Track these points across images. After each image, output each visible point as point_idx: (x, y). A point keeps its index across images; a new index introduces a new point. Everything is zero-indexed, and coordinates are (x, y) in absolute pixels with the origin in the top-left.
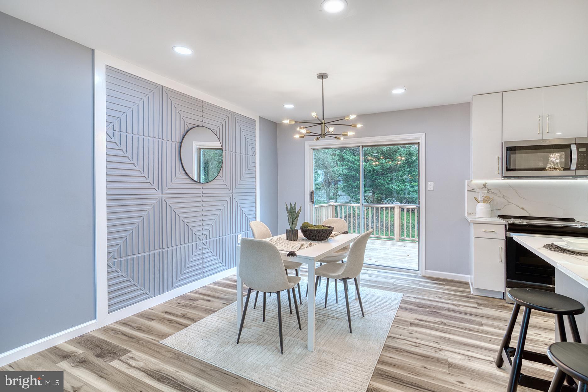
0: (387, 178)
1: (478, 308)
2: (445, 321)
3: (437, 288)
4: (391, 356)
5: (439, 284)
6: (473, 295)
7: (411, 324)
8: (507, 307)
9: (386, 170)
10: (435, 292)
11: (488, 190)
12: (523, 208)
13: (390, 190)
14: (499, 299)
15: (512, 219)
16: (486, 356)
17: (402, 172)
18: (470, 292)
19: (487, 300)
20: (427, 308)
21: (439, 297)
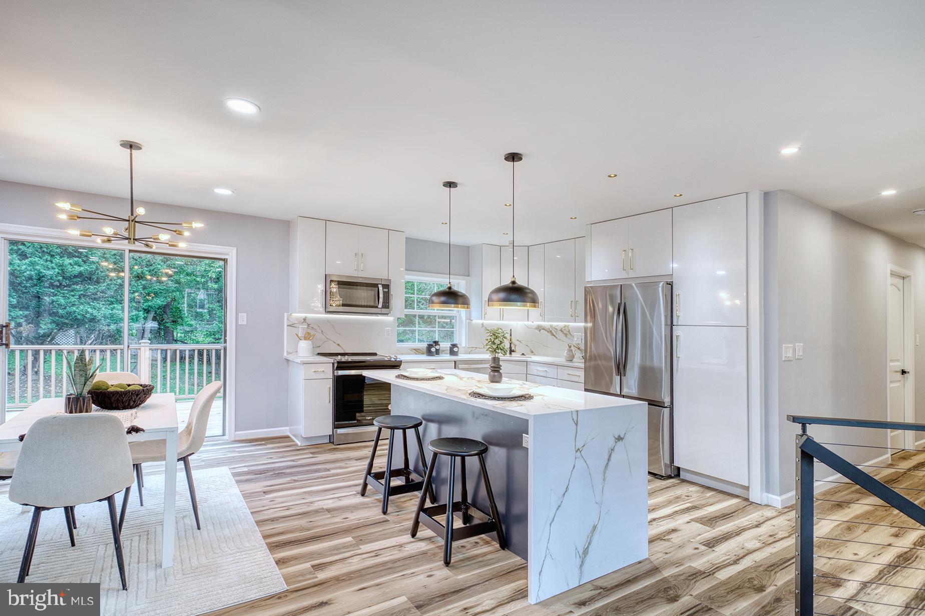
0: (72, 293)
1: (315, 457)
2: (295, 478)
3: (261, 450)
4: (272, 527)
5: (259, 445)
6: (301, 446)
7: (264, 493)
8: (337, 448)
9: (70, 278)
10: (264, 455)
11: (308, 325)
12: (338, 345)
13: (79, 317)
14: (326, 443)
15: (339, 357)
16: (349, 492)
17: (105, 284)
18: (296, 445)
19: (317, 448)
20: (268, 472)
21: (271, 458)
